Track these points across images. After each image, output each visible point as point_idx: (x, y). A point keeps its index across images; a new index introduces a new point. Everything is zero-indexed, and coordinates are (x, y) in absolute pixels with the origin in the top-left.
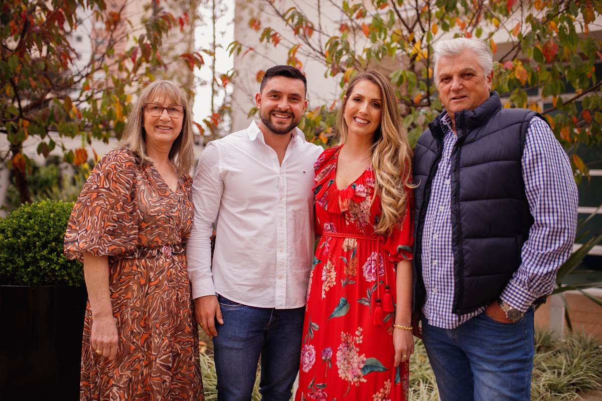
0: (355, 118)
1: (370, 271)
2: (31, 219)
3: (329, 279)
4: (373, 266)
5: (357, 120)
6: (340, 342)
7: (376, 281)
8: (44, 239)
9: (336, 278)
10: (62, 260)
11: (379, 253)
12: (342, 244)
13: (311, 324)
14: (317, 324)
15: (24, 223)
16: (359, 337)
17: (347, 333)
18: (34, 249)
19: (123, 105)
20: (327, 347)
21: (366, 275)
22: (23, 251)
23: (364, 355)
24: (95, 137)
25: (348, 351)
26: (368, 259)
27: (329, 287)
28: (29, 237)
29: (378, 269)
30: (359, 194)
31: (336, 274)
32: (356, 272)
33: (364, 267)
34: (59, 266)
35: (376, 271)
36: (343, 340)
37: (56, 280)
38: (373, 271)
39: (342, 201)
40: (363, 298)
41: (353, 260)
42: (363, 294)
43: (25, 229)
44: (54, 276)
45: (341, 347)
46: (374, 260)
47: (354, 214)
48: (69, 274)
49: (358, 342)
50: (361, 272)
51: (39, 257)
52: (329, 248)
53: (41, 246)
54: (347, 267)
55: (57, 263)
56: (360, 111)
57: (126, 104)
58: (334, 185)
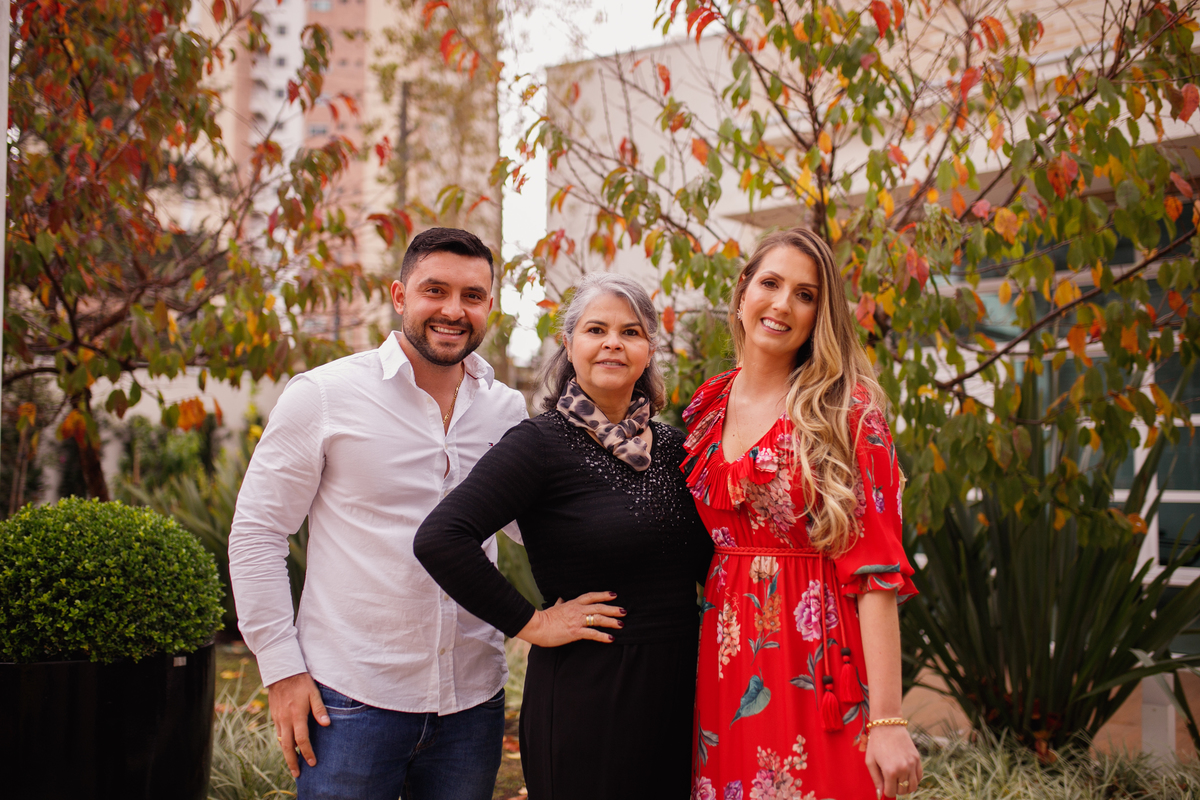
0: (762, 320)
1: (809, 621)
2: (28, 534)
3: (727, 640)
4: (813, 610)
5: (767, 322)
6: (757, 768)
7: (822, 640)
8: (45, 573)
9: (741, 636)
10: (77, 611)
11: (824, 581)
12: (750, 567)
13: (701, 734)
14: (715, 732)
15: (14, 541)
16: (799, 755)
17: (769, 750)
18: (26, 592)
19: (261, 314)
20: (734, 780)
21: (801, 628)
22: (7, 596)
23: (813, 793)
24: (213, 376)
25: (774, 788)
26: (804, 595)
27: (729, 655)
28: (19, 569)
29: (824, 615)
30: (764, 467)
31: (741, 630)
32: (779, 624)
33: (796, 612)
34: (71, 624)
35: (821, 620)
36: (761, 763)
37: (65, 650)
38: (814, 619)
39: (734, 484)
40: (801, 676)
41: (772, 599)
42: (800, 668)
43: (15, 553)
44: (63, 643)
45: (759, 778)
46: (815, 597)
47: (762, 508)
48: (90, 640)
49: (798, 768)
50: (790, 621)
51: (34, 608)
52: (725, 577)
53: (40, 586)
54: (761, 613)
55: (67, 619)
56: (774, 306)
57: (266, 312)
58: (719, 455)
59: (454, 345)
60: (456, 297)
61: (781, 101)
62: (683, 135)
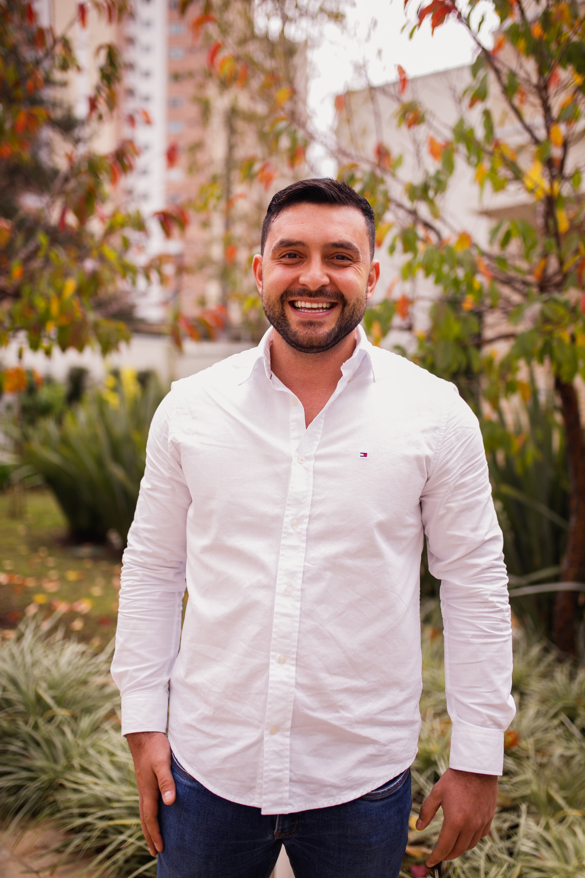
59: (321, 324)
60: (316, 259)
61: (516, 101)
62: (422, 132)
